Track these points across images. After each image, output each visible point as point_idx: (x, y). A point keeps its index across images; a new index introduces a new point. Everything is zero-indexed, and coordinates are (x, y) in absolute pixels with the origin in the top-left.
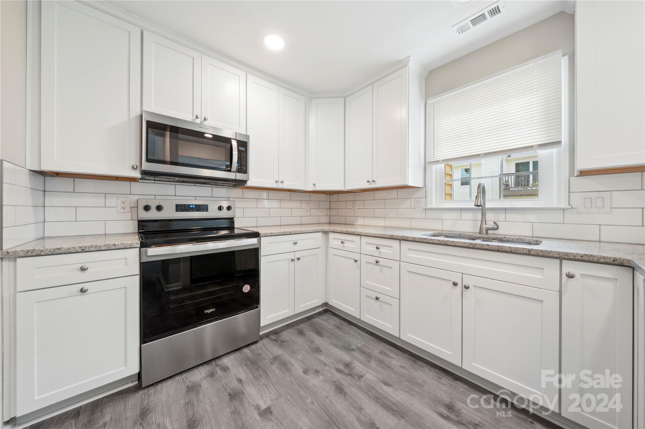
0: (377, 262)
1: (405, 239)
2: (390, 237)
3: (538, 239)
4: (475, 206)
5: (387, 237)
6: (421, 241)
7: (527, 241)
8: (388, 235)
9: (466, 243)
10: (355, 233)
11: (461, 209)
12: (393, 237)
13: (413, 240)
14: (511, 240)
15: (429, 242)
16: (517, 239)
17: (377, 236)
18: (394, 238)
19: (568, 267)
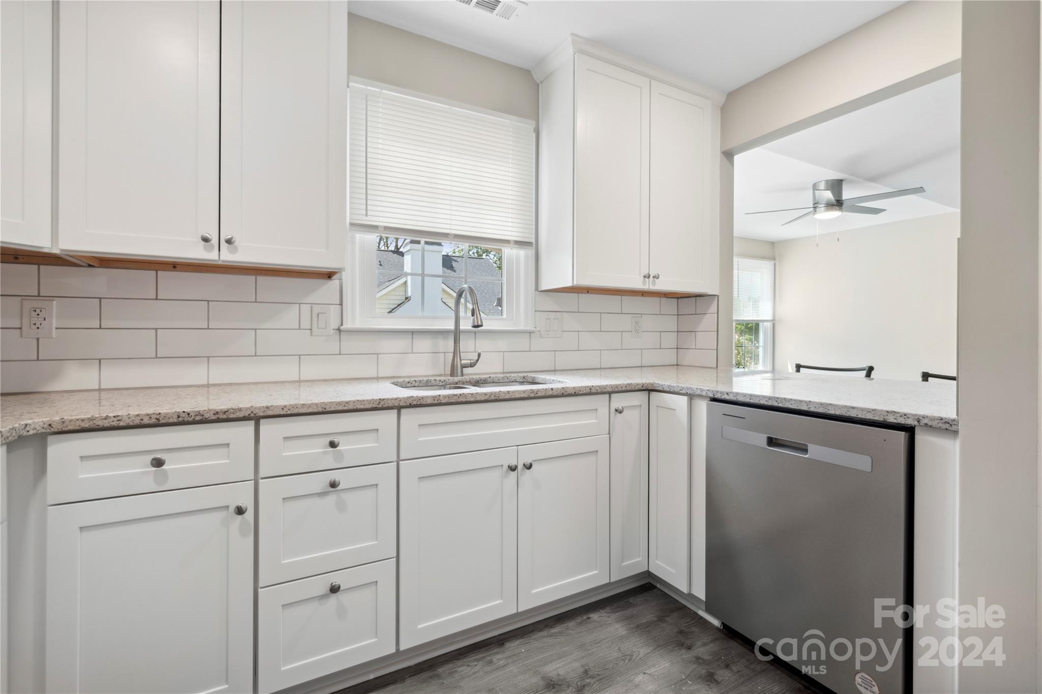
0: (333, 485)
1: (415, 403)
2: (374, 406)
3: (525, 375)
4: (473, 327)
5: (367, 406)
6: (452, 401)
7: (513, 379)
8: (368, 400)
9: (526, 390)
10: (232, 416)
11: (413, 332)
12: (382, 403)
13: (436, 402)
14: (496, 380)
15: (468, 400)
16: (503, 378)
17: (332, 409)
18: (387, 405)
19: (619, 401)
